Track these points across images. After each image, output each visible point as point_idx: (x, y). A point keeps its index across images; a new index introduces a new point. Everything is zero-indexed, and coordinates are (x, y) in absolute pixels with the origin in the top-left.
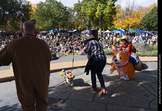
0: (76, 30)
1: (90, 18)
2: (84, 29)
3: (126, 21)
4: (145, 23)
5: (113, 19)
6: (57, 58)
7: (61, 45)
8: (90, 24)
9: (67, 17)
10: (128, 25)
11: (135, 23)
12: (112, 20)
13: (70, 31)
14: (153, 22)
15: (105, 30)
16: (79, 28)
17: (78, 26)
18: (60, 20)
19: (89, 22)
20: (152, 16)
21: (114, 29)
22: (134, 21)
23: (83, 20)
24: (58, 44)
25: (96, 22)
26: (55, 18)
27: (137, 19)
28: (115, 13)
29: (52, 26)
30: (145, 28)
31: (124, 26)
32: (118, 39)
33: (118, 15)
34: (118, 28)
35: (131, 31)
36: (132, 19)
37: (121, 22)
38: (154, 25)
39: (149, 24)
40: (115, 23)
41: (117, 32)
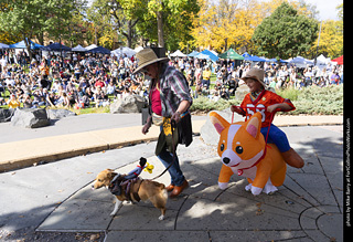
0: (94, 46)
1: (133, 18)
2: (117, 45)
3: (222, 31)
4: (263, 39)
5: (190, 24)
6: (50, 123)
7: (56, 86)
8: (132, 31)
9: (69, 9)
10: (226, 40)
11: (241, 37)
12: (188, 25)
13: (79, 48)
14: (279, 37)
15: (173, 51)
16: (103, 40)
17: (99, 36)
18: (47, 13)
19: (131, 26)
20: (277, 23)
21: (194, 49)
22: (239, 33)
23: (113, 21)
24: (46, 83)
25: (148, 27)
26: (30, 6)
27: (245, 27)
28: (196, 10)
29: (22, 31)
30: (264, 50)
31: (217, 44)
32: (206, 74)
33: (202, 13)
34: (202, 48)
35: (232, 55)
36: (233, 27)
37: (209, 32)
38: (281, 45)
39: (270, 41)
40: (194, 33)
41: (202, 56)
